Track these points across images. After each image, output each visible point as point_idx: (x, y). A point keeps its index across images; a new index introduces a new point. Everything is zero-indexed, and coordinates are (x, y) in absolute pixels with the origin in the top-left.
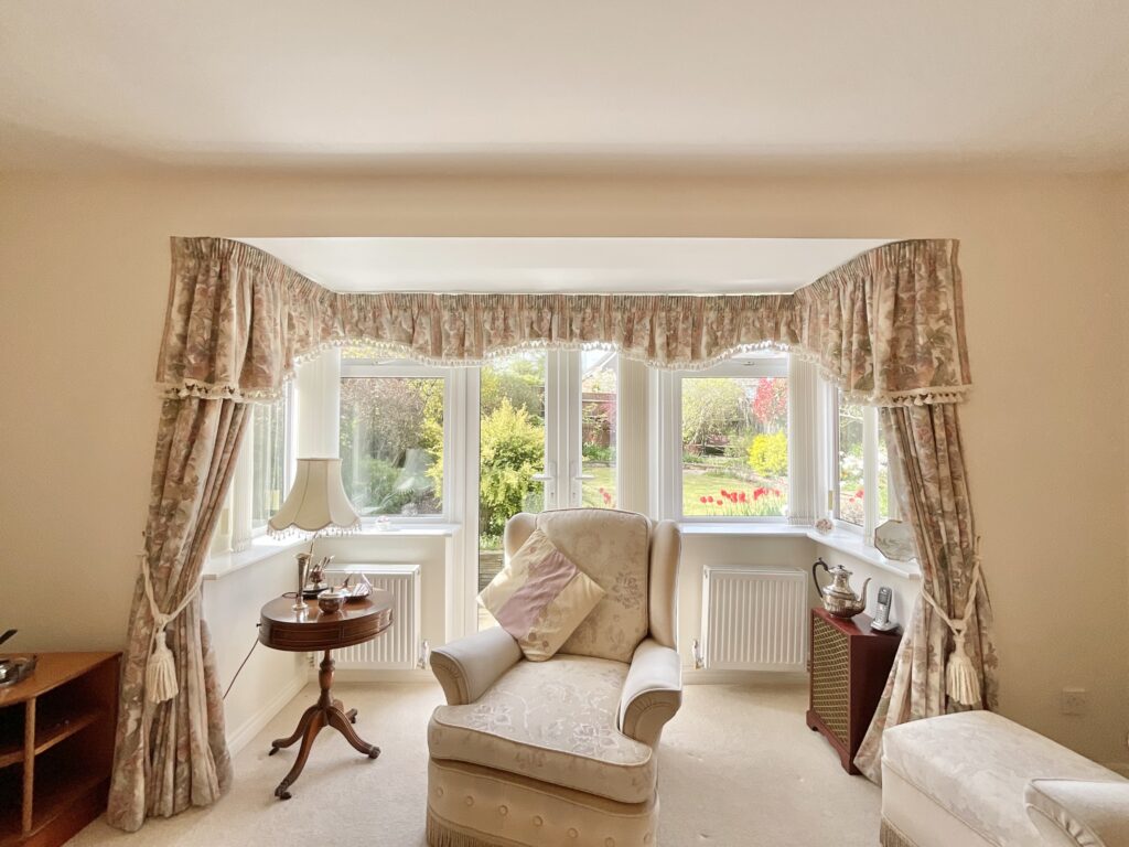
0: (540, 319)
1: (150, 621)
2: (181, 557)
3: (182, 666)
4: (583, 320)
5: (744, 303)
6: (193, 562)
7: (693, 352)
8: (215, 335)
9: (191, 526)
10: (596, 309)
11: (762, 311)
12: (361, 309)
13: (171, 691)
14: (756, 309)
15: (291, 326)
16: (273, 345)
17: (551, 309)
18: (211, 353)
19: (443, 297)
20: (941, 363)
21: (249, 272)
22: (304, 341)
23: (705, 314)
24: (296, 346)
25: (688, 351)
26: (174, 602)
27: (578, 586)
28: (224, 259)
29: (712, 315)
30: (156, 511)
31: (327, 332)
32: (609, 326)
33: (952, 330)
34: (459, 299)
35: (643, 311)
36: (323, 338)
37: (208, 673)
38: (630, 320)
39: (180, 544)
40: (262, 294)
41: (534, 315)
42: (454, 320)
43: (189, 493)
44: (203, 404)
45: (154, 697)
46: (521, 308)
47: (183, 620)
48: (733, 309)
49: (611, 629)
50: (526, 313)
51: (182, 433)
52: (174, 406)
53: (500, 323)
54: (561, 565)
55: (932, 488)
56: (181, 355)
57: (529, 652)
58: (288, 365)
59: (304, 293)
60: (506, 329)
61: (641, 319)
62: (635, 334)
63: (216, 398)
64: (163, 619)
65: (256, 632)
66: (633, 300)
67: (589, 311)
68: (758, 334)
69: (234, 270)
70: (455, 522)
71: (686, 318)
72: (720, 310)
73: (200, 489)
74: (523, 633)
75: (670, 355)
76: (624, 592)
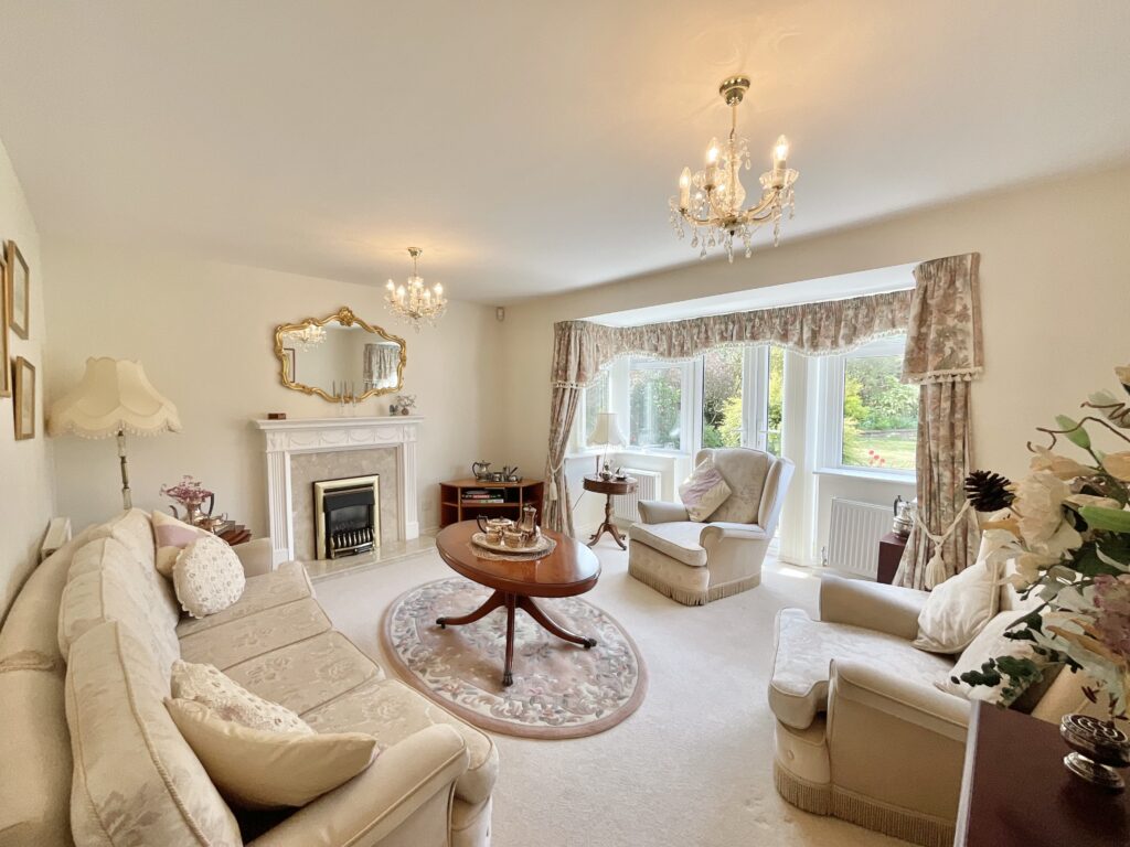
0: (726, 329)
1: (550, 472)
2: (558, 449)
3: (559, 490)
4: (753, 327)
5: (877, 300)
6: (562, 452)
7: (833, 343)
8: (567, 361)
9: (561, 438)
10: (761, 319)
11: (896, 305)
12: (634, 334)
13: (556, 498)
14: (890, 303)
15: (598, 350)
16: (588, 362)
17: (733, 322)
18: (566, 370)
19: (672, 323)
20: (953, 351)
21: (579, 332)
22: (605, 356)
23: (845, 313)
24: (601, 359)
25: (828, 342)
26: (557, 466)
27: (718, 488)
28: (570, 328)
29: (851, 313)
30: (551, 431)
31: (619, 349)
32: (772, 328)
33: (970, 326)
34: (679, 323)
35: (795, 316)
36: (616, 353)
37: (567, 494)
38: (786, 323)
39: (558, 443)
40: (584, 342)
41: (723, 327)
42: (678, 335)
43: (560, 425)
44: (564, 389)
45: (551, 499)
46: (715, 324)
47: (559, 472)
48: (868, 307)
49: (735, 514)
50: (717, 326)
51: (558, 402)
52: (556, 391)
53: (703, 335)
54: (713, 476)
55: (933, 444)
56: (557, 371)
57: (692, 517)
58: (597, 369)
59: (605, 332)
60: (707, 338)
61: (794, 322)
62: (790, 333)
63: (568, 387)
64: (554, 471)
65: (582, 484)
66: (787, 309)
67: (757, 320)
68: (889, 324)
69: (573, 333)
70: (687, 454)
71: (828, 317)
72: (857, 308)
73: (563, 423)
74: (690, 507)
75: (815, 346)
76: (747, 496)
